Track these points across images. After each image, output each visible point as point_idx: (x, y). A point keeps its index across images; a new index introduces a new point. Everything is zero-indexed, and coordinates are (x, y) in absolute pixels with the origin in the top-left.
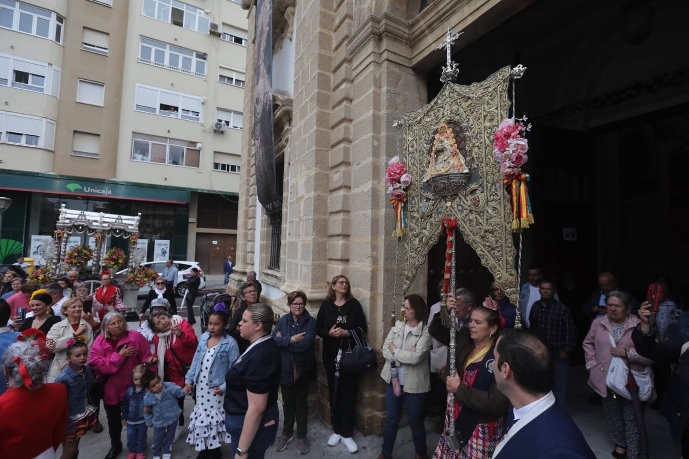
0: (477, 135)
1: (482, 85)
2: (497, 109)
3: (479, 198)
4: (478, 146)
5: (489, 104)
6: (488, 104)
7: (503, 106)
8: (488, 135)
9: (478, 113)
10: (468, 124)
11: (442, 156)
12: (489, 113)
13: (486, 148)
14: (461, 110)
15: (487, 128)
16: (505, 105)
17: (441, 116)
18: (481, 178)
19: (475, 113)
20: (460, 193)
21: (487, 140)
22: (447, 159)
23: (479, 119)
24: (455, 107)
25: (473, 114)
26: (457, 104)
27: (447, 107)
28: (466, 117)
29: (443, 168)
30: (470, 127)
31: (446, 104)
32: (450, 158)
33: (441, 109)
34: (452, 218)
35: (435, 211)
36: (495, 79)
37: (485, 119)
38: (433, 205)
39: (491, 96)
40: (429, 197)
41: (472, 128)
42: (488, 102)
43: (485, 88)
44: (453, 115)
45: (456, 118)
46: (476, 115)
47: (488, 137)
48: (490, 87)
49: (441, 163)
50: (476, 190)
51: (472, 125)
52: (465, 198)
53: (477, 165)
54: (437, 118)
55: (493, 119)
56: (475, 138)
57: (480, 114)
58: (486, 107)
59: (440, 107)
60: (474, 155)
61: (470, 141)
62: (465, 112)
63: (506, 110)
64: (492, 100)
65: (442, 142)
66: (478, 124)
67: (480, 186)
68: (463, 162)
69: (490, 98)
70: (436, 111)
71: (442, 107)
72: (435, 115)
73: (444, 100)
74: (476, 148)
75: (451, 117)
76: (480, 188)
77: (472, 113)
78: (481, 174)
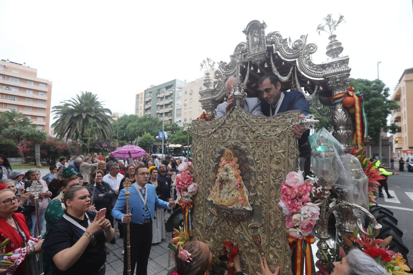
0: (262, 172)
1: (270, 122)
2: (284, 153)
3: (260, 239)
4: (262, 185)
5: (277, 145)
6: (275, 144)
7: (291, 153)
8: (273, 178)
9: (265, 150)
10: (254, 157)
11: (227, 186)
12: (276, 155)
13: (271, 190)
14: (247, 138)
15: (272, 170)
16: (293, 153)
17: (228, 137)
18: (263, 218)
19: (261, 148)
20: (242, 222)
21: (272, 182)
22: (231, 191)
23: (265, 157)
24: (241, 134)
25: (259, 149)
26: (244, 131)
27: (234, 130)
28: (252, 148)
29: (227, 199)
30: (255, 161)
31: (233, 127)
32: (234, 190)
33: (228, 130)
34: (235, 244)
35: (218, 228)
36: (284, 121)
37: (271, 159)
38: (216, 222)
39: (278, 137)
40: (213, 213)
41: (258, 163)
42: (275, 142)
43: (273, 126)
44: (238, 141)
45: (243, 147)
46: (262, 151)
47: (273, 180)
48: (278, 126)
49: (225, 193)
50: (258, 228)
51: (258, 160)
52: (247, 230)
53: (260, 203)
54: (224, 137)
55: (279, 163)
56: (259, 175)
57: (266, 152)
58: (272, 147)
59: (226, 127)
60: (259, 193)
61: (255, 176)
62: (252, 143)
63: (294, 158)
64: (280, 141)
65: (227, 170)
66: (263, 162)
67: (262, 226)
68: (247, 197)
69: (278, 138)
70: (224, 130)
71: (229, 129)
72: (222, 134)
73: (231, 122)
74: (260, 185)
75: (238, 143)
76: (262, 228)
77: (259, 147)
78: (263, 215)
